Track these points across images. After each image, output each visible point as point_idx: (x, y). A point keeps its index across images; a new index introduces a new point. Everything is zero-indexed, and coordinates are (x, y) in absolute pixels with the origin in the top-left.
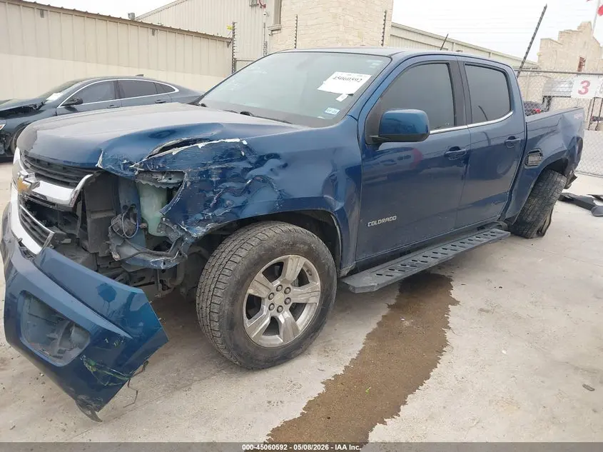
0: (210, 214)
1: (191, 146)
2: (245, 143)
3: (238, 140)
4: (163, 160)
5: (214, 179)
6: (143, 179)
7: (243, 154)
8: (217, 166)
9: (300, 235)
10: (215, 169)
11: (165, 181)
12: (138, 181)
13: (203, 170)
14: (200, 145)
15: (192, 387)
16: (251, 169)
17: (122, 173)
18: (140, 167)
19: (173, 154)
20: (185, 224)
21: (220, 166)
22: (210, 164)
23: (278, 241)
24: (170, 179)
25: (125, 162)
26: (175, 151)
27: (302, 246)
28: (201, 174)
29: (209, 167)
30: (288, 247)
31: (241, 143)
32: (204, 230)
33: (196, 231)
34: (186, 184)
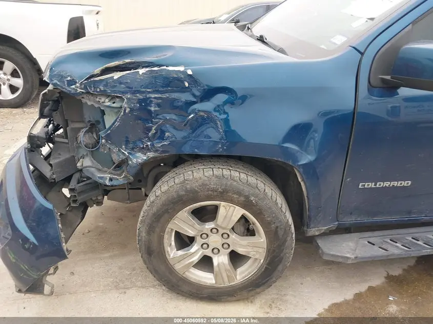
0: (149, 143)
1: (132, 71)
2: (190, 72)
3: (182, 69)
4: (104, 83)
5: (152, 109)
6: (89, 100)
7: (187, 84)
8: (156, 96)
9: (235, 183)
10: (155, 98)
11: (108, 104)
12: (84, 101)
13: (141, 97)
14: (141, 71)
15: (127, 291)
16: (194, 103)
17: (66, 89)
18: (81, 89)
19: (115, 78)
20: (126, 148)
21: (160, 96)
22: (149, 92)
23: (204, 185)
24: (114, 103)
25: (69, 78)
26: (116, 75)
27: (235, 196)
28: (140, 101)
29: (148, 96)
30: (215, 193)
31: (184, 72)
32: (145, 158)
33: (137, 158)
34: (125, 110)
